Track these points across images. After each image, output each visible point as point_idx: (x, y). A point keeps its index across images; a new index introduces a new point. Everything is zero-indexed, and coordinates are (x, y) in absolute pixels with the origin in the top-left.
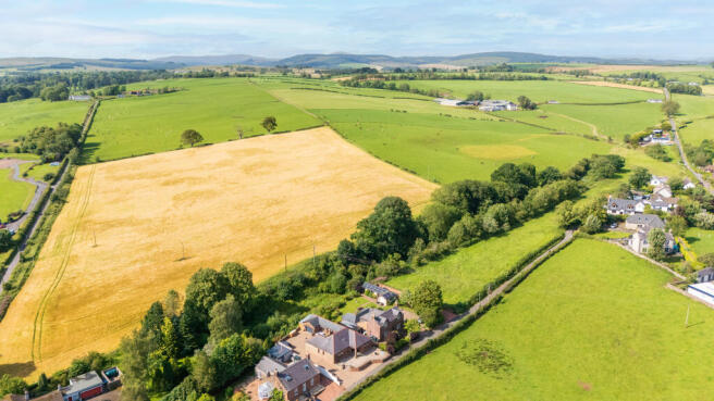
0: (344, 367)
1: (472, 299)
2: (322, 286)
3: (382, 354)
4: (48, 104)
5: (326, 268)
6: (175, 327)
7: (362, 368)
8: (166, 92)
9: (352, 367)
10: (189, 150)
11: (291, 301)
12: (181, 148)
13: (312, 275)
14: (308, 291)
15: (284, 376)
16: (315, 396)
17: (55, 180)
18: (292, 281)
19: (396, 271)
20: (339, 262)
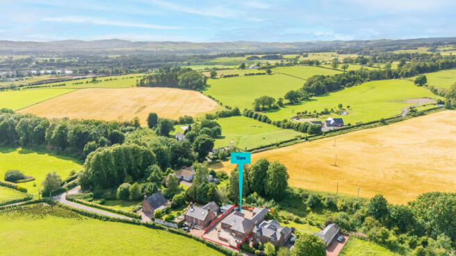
0: (219, 232)
9: (219, 234)
15: (192, 208)
16: (193, 228)
17: (413, 113)
18: (324, 200)
19: (380, 240)
20: (366, 209)
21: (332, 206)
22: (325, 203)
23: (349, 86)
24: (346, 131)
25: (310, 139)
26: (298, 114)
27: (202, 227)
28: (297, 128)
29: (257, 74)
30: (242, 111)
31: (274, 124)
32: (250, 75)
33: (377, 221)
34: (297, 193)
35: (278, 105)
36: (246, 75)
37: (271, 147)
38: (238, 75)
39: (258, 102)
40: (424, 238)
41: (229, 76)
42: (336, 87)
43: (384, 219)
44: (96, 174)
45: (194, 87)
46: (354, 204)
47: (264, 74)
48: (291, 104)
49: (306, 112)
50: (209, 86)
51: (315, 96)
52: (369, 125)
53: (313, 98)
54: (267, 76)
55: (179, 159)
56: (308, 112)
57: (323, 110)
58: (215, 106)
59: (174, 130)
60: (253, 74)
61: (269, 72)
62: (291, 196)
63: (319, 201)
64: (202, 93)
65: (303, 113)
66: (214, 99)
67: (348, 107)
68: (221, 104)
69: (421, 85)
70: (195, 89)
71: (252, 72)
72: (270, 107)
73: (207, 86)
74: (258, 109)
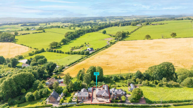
0: (97, 99)
1: (158, 101)
2: (125, 81)
3: (109, 101)
4: (132, 26)
5: (131, 76)
6: (81, 76)
7: (100, 101)
8: (161, 24)
9: (98, 100)
10: (146, 40)
11: (114, 81)
12: (144, 39)
13: (124, 77)
14: (122, 81)
15: (79, 93)
16: (84, 101)
17: (112, 43)
18: (118, 77)
19: (147, 85)
20: (135, 77)
21: (122, 78)
22: (119, 78)
23: (82, 36)
24: (97, 52)
25: (88, 57)
26: (72, 48)
27: (88, 100)
28: (79, 53)
29: (38, 33)
30: (45, 49)
31: (66, 53)
32: (35, 33)
33: (140, 79)
34: (107, 77)
35: (59, 45)
36: (33, 33)
37: (77, 62)
38: (29, 33)
39: (52, 45)
40: (155, 81)
41: (25, 34)
42: (77, 36)
43: (142, 78)
44: (7, 92)
45: (9, 41)
46: (129, 76)
47: (42, 32)
48: (64, 44)
49: (75, 47)
50: (17, 40)
51: (71, 40)
52: (103, 49)
53: (71, 41)
54: (43, 33)
55: (44, 75)
56: (76, 47)
57: (81, 45)
58: (28, 49)
59: (19, 63)
60: (37, 33)
61: (44, 31)
62: (105, 79)
63: (117, 78)
64: (16, 43)
65: (74, 47)
66: (25, 46)
67: (88, 43)
68: (31, 47)
69: (104, 34)
70: (10, 42)
71: (36, 32)
72: (57, 46)
73: (16, 40)
74: (52, 48)
